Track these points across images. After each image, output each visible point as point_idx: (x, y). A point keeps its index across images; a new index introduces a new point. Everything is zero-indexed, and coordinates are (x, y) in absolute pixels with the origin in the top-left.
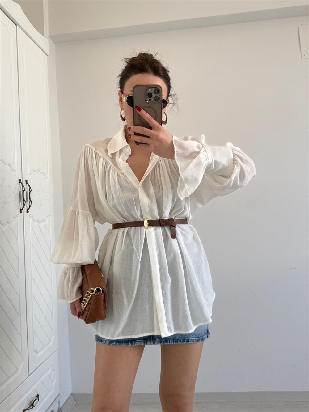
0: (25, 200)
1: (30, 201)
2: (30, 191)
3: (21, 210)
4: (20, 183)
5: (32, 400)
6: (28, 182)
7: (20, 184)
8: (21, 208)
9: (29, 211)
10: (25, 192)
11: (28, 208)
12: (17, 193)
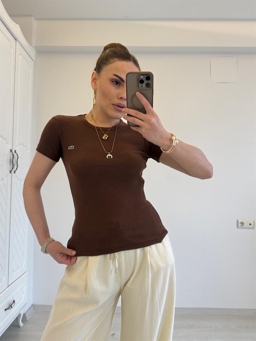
0: (14, 164)
1: (17, 165)
2: (18, 158)
3: (11, 171)
4: (11, 153)
5: (10, 304)
6: (16, 152)
8: (11, 170)
9: (16, 172)
10: (14, 158)
11: (15, 170)
12: (9, 158)
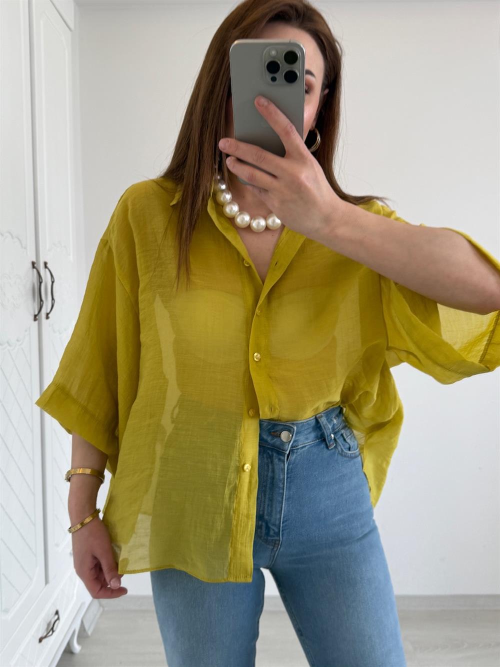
0: (44, 298)
1: (53, 299)
2: (53, 282)
3: (35, 316)
4: (35, 270)
5: (51, 623)
6: (48, 265)
7: (33, 270)
8: (37, 313)
9: (50, 315)
10: (43, 284)
11: (48, 311)
12: (29, 286)
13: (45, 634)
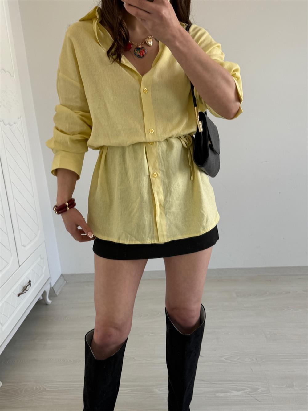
5: (25, 286)
13: (22, 291)
